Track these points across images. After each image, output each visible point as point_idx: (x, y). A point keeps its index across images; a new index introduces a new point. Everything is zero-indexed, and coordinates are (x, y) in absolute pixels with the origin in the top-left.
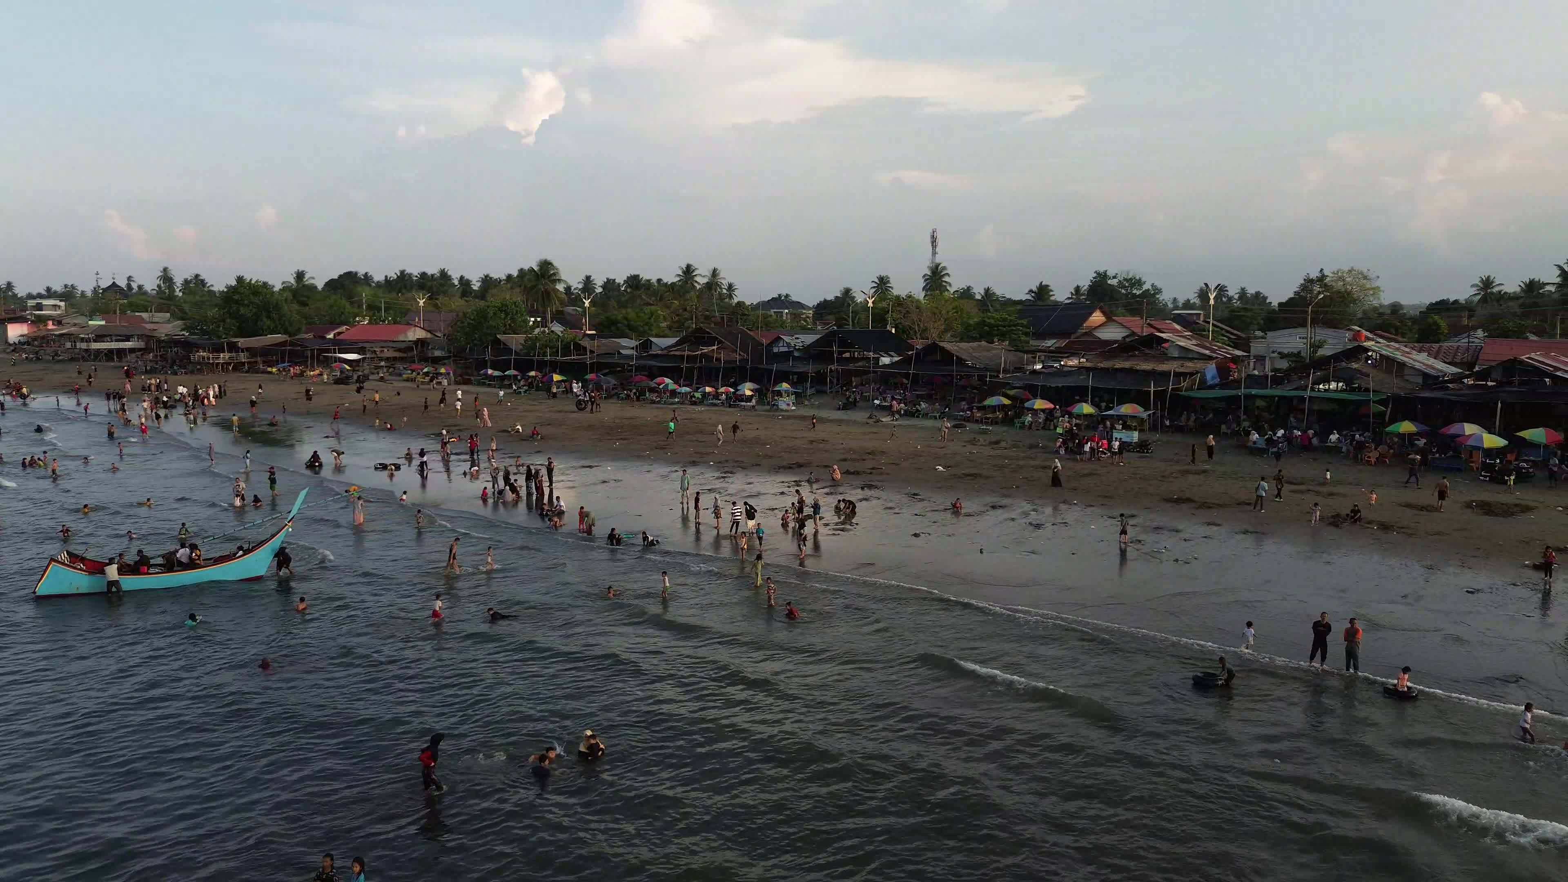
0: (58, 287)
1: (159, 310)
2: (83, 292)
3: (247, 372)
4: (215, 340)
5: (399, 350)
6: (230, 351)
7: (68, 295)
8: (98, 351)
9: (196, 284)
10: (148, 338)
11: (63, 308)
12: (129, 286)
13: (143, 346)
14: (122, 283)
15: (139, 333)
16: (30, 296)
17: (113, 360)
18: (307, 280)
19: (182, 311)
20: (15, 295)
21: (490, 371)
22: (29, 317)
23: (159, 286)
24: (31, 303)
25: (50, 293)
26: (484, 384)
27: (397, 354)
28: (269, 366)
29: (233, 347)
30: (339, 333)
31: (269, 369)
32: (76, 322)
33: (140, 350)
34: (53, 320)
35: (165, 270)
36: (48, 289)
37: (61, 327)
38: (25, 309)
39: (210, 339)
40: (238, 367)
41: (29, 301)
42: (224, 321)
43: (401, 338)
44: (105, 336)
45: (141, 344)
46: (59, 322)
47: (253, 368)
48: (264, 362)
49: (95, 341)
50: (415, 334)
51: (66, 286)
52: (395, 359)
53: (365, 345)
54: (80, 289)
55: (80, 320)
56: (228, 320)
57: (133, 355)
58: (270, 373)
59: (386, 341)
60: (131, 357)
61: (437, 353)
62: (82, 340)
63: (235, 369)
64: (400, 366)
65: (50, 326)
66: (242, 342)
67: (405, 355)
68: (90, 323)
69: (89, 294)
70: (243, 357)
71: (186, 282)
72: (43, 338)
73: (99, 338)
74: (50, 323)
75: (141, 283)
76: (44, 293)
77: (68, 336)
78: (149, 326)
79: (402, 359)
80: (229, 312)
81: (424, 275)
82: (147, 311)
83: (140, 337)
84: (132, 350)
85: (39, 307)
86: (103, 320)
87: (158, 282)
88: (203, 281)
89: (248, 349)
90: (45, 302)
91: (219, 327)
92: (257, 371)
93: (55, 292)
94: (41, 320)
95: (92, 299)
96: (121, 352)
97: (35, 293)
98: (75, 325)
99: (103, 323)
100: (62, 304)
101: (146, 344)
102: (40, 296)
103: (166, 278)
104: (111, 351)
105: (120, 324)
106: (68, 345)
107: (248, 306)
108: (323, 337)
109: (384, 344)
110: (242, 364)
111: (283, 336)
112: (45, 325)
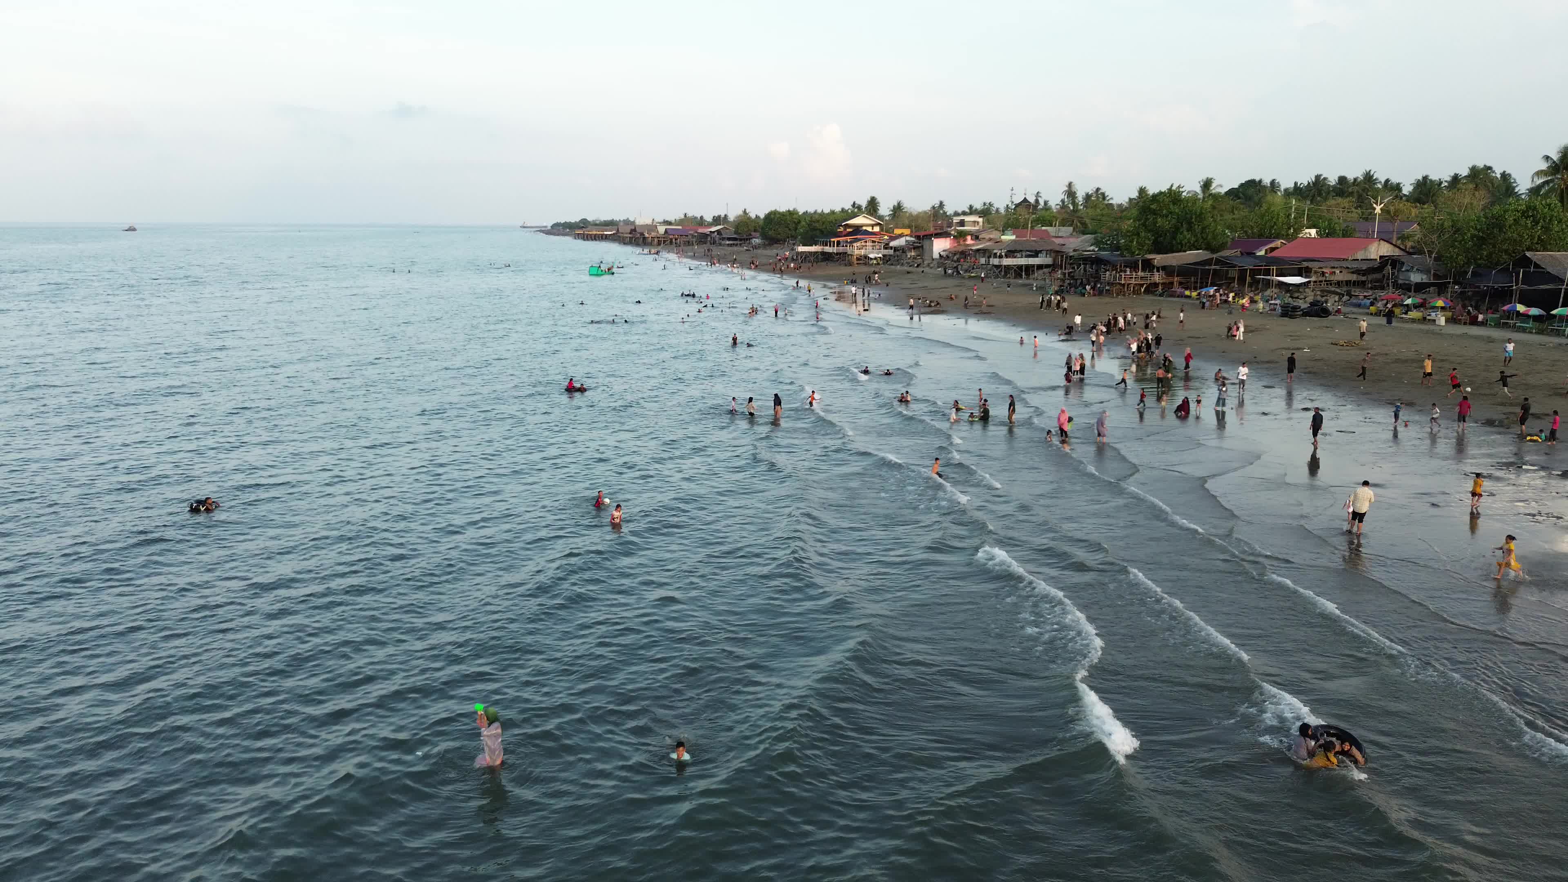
0: (978, 206)
1: (1063, 224)
2: (997, 209)
3: (1161, 295)
4: (1128, 257)
5: (1357, 272)
6: (1143, 270)
7: (986, 212)
8: (1008, 268)
9: (1097, 199)
10: (1057, 253)
11: (981, 224)
12: (1037, 201)
13: (1050, 263)
14: (1032, 200)
15: (1049, 248)
16: (956, 214)
17: (1021, 276)
18: (1215, 189)
19: (1084, 224)
20: (945, 213)
21: (1521, 308)
22: (953, 232)
23: (1063, 201)
24: (956, 220)
25: (972, 211)
26: (1506, 326)
27: (1354, 277)
28: (1186, 289)
29: (1148, 265)
30: (1273, 249)
31: (1187, 293)
32: (992, 236)
33: (1047, 266)
34: (972, 235)
35: (1070, 185)
36: (971, 207)
37: (978, 242)
38: (950, 225)
39: (1122, 255)
40: (1151, 289)
41: (955, 218)
42: (1138, 234)
43: (1360, 255)
44: (1015, 251)
45: (1048, 261)
46: (976, 237)
47: (1168, 289)
48: (1180, 283)
49: (1007, 256)
50: (1378, 250)
51: (985, 204)
52: (1348, 283)
53: (1310, 264)
54: (996, 206)
55: (994, 235)
56: (1143, 234)
57: (1041, 272)
58: (1189, 297)
59: (1338, 260)
60: (1038, 274)
61: (1416, 278)
62: (995, 255)
63: (1147, 291)
64: (1356, 291)
65: (969, 241)
66: (1158, 259)
67: (1364, 278)
68: (1003, 237)
69: (1002, 211)
70: (1157, 277)
71: (1088, 197)
72: (962, 253)
73: (1011, 253)
74: (969, 238)
75: (1047, 199)
76: (968, 210)
77: (983, 252)
78: (1058, 241)
79: (1361, 284)
80: (1144, 225)
81: (1342, 180)
82: (1051, 226)
83: (1049, 252)
84: (1040, 267)
85: (962, 223)
86: (1013, 234)
87: (1062, 197)
88: (1103, 194)
89: (1164, 268)
90: (967, 219)
91: (1132, 242)
92: (1172, 295)
93: (976, 210)
94: (961, 235)
95: (1006, 215)
96: (1029, 269)
97: (960, 211)
98: (990, 239)
99: (1013, 237)
100: (981, 220)
101: (1054, 260)
102: (964, 213)
103: (1071, 193)
104: (1020, 267)
105: (1030, 238)
106: (983, 261)
107: (1167, 216)
108: (1251, 254)
109: (1336, 264)
110: (1156, 285)
111: (1206, 252)
112: (965, 240)
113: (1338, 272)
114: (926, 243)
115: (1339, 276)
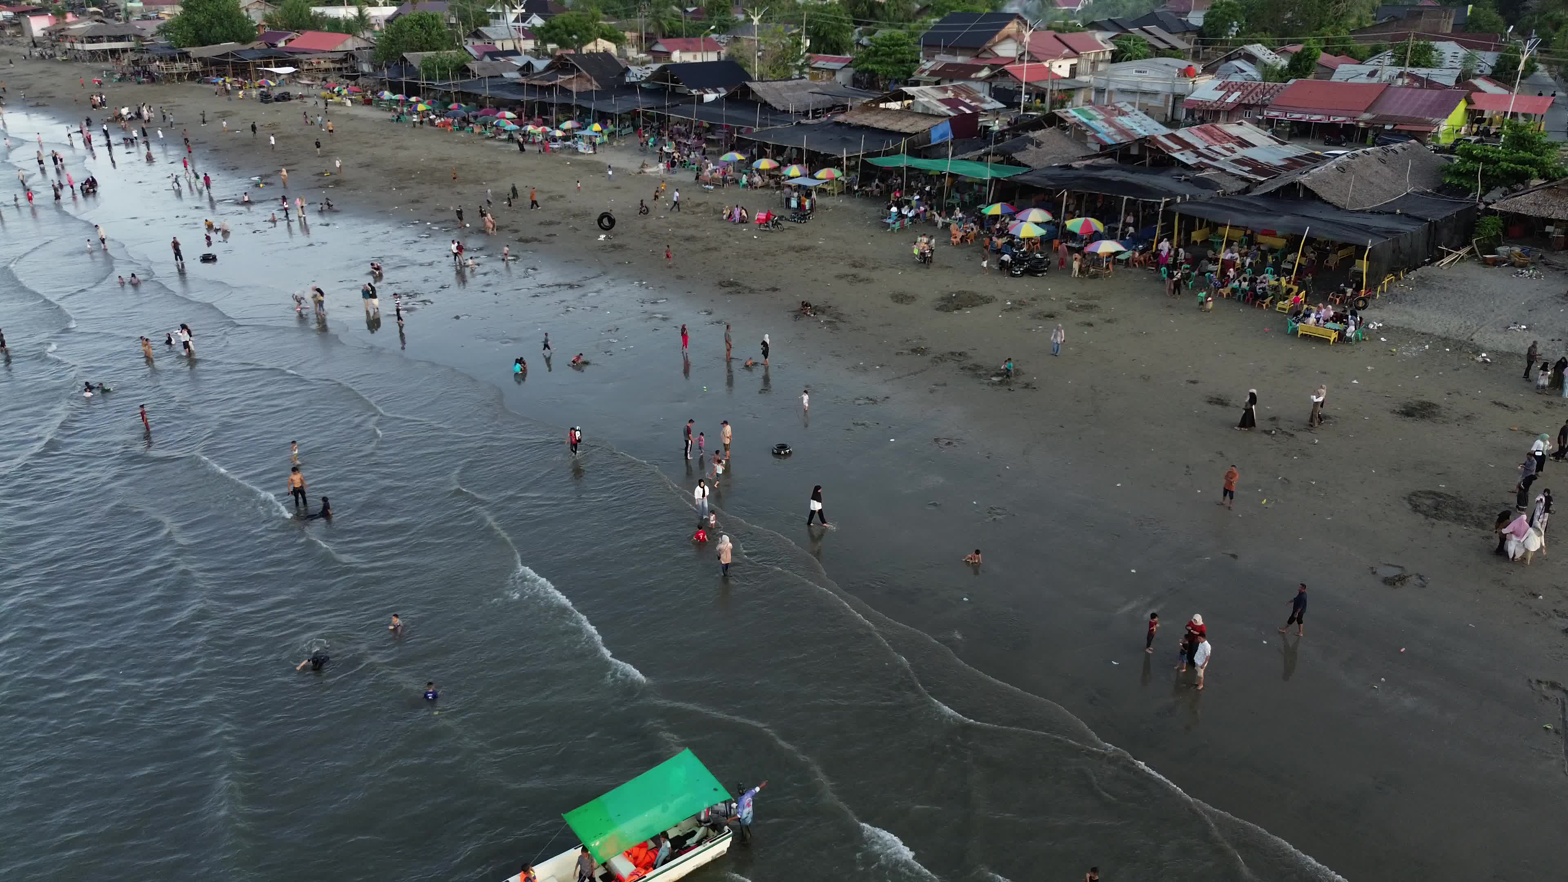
3: (201, 82)
5: (337, 61)
6: (183, 60)
8: (92, 52)
10: (135, 39)
13: (134, 47)
15: (130, 33)
17: (107, 61)
21: (386, 93)
27: (331, 67)
29: (185, 57)
30: (290, 40)
33: (130, 51)
40: (193, 76)
43: (339, 48)
45: (132, 45)
47: (204, 77)
48: (217, 71)
49: (88, 42)
50: (352, 44)
52: (326, 71)
53: (306, 56)
59: (322, 53)
63: (190, 79)
65: (69, 18)
66: (193, 51)
70: (196, 67)
73: (92, 39)
74: (69, 15)
83: (130, 37)
84: (124, 52)
89: (200, 59)
92: (207, 82)
94: (60, 13)
96: (115, 52)
104: (105, 51)
108: (274, 45)
109: (320, 55)
110: (197, 73)
111: (238, 44)
112: (65, 18)
113: (322, 62)
114: (23, 20)
115: (324, 65)
